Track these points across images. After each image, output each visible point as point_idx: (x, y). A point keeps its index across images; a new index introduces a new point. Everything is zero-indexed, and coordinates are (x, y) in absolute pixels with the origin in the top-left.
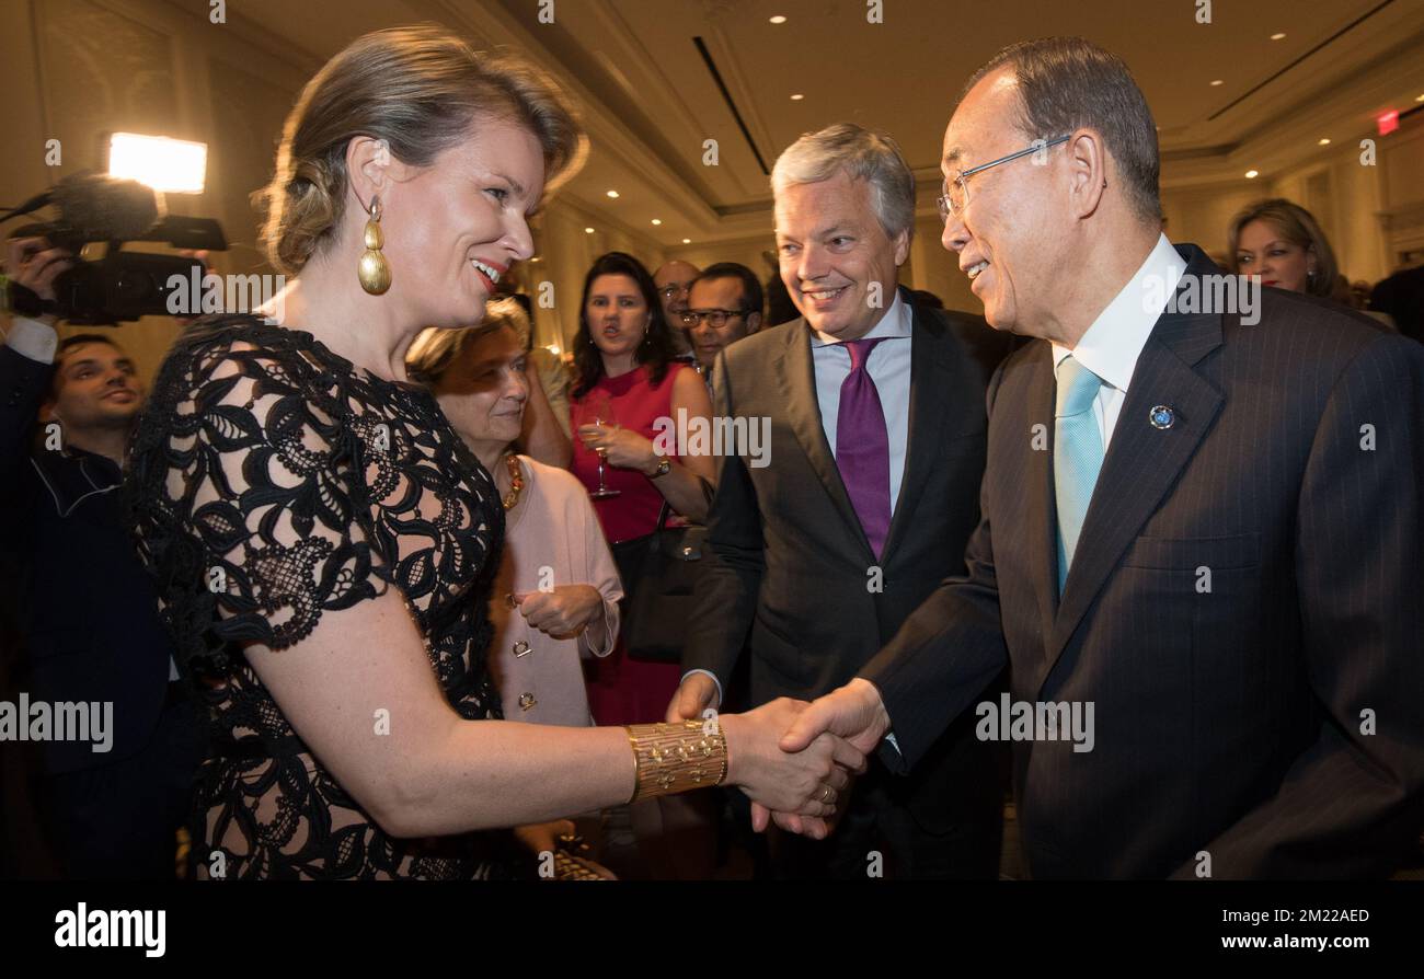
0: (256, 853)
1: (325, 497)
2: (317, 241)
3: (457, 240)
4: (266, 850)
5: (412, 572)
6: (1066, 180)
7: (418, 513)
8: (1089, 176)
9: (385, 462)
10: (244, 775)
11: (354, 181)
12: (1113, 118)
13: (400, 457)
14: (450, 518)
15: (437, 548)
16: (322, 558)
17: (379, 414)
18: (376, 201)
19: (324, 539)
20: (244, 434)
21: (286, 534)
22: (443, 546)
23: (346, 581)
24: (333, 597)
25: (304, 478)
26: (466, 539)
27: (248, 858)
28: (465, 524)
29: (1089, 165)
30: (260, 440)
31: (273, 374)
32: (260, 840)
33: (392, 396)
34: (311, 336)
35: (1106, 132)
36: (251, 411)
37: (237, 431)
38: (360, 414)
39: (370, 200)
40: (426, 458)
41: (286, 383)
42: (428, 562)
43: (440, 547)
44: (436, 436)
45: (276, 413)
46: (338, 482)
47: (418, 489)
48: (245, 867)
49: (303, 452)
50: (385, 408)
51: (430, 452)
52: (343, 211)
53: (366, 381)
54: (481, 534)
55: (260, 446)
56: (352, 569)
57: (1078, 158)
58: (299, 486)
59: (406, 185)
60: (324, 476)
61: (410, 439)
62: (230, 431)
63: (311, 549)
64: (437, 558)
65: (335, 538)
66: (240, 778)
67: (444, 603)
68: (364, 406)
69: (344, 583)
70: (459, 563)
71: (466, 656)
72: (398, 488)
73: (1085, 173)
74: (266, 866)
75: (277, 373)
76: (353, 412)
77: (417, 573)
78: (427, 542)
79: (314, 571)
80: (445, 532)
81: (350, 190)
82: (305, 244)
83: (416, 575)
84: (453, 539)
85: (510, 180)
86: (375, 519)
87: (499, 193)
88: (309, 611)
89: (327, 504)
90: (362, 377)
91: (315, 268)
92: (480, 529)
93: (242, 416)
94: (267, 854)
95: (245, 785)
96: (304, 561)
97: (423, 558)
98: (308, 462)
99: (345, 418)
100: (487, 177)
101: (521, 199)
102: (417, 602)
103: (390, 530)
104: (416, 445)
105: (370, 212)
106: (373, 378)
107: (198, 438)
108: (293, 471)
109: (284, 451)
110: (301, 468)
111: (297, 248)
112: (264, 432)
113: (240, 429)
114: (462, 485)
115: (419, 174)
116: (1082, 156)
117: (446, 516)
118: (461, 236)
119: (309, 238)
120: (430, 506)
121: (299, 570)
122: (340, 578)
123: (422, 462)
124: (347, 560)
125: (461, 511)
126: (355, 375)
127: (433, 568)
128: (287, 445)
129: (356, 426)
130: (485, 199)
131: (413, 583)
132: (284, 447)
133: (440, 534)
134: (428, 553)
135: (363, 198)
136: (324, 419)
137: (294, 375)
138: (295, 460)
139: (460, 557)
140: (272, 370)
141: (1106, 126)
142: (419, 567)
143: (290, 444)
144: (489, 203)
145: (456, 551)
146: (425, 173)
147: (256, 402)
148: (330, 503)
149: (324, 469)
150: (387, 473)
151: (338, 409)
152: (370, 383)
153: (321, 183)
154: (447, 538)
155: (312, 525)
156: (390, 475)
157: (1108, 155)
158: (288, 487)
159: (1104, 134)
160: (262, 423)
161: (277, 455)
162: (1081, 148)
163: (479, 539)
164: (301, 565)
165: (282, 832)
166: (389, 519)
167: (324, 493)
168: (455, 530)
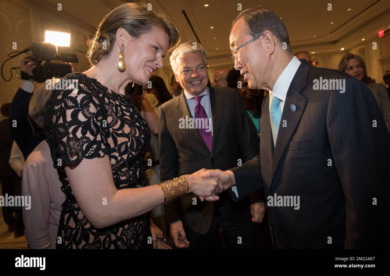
0: (78, 227)
1: (92, 126)
2: (104, 55)
3: (143, 59)
4: (80, 226)
5: (122, 148)
6: (264, 45)
7: (123, 131)
8: (270, 43)
9: (114, 116)
10: (75, 205)
11: (117, 39)
12: (273, 26)
13: (119, 115)
14: (133, 133)
15: (129, 141)
16: (87, 143)
17: (114, 103)
18: (123, 45)
19: (89, 137)
20: (74, 105)
21: (79, 134)
22: (131, 141)
23: (92, 151)
24: (87, 155)
25: (87, 119)
26: (137, 139)
27: (75, 229)
28: (137, 135)
29: (270, 40)
30: (78, 107)
31: (84, 88)
32: (79, 224)
33: (119, 98)
34: (96, 80)
35: (272, 30)
36: (77, 98)
37: (72, 103)
38: (107, 102)
39: (121, 45)
40: (127, 116)
41: (88, 91)
42: (126, 145)
43: (130, 141)
44: (131, 110)
45: (83, 99)
46: (97, 122)
47: (124, 124)
48: (74, 231)
49: (89, 112)
50: (116, 101)
51: (128, 114)
52: (113, 48)
53: (111, 93)
54: (142, 138)
55: (77, 108)
56: (95, 148)
57: (266, 39)
58: (85, 121)
59: (131, 42)
60: (93, 120)
61: (122, 110)
62: (70, 103)
63: (85, 140)
64: (129, 144)
65: (92, 138)
66: (74, 206)
67: (131, 158)
68: (109, 100)
69: (91, 151)
70: (135, 146)
71: (138, 173)
72: (117, 124)
73: (269, 43)
74: (80, 231)
75: (85, 88)
76: (105, 102)
77: (123, 148)
78: (126, 139)
79: (84, 146)
80: (131, 137)
81: (116, 42)
82: (101, 56)
83: (123, 149)
84: (134, 139)
85: (160, 45)
86: (111, 133)
87: (157, 48)
88: (80, 157)
89: (92, 128)
90: (110, 92)
91: (101, 63)
92: (142, 137)
93: (74, 100)
94: (80, 228)
95: (75, 208)
96: (82, 143)
97: (125, 144)
98: (90, 115)
99: (103, 103)
100: (154, 43)
101: (162, 51)
102: (123, 156)
103: (115, 135)
104: (124, 112)
105: (121, 49)
106: (113, 93)
107: (61, 105)
108: (85, 117)
109: (84, 111)
110: (87, 117)
111: (98, 56)
112: (79, 105)
113: (73, 103)
114: (137, 124)
115: (135, 40)
116: (267, 38)
117: (132, 132)
118: (144, 58)
119: (102, 54)
120: (127, 129)
121: (80, 145)
122: (91, 150)
123: (126, 117)
124: (94, 145)
125: (136, 131)
126: (108, 91)
127: (128, 147)
128: (85, 109)
129: (106, 106)
130: (152, 49)
131: (122, 151)
132: (84, 110)
133: (130, 137)
134: (126, 143)
135: (119, 45)
136: (97, 102)
137: (90, 89)
138: (86, 114)
139: (136, 144)
140: (84, 87)
141: (272, 29)
142: (124, 146)
143: (86, 109)
144: (153, 51)
145: (134, 142)
146: (137, 39)
147: (78, 96)
148: (93, 128)
149: (94, 118)
150: (115, 119)
151: (101, 100)
152: (112, 94)
153: (108, 39)
154: (132, 138)
155: (86, 133)
156: (115, 120)
157: (274, 37)
158: (82, 121)
159: (272, 31)
160: (79, 102)
161: (82, 112)
162: (267, 36)
163: (141, 139)
164: (81, 144)
165: (85, 222)
166: (115, 133)
167: (92, 124)
168: (134, 137)
